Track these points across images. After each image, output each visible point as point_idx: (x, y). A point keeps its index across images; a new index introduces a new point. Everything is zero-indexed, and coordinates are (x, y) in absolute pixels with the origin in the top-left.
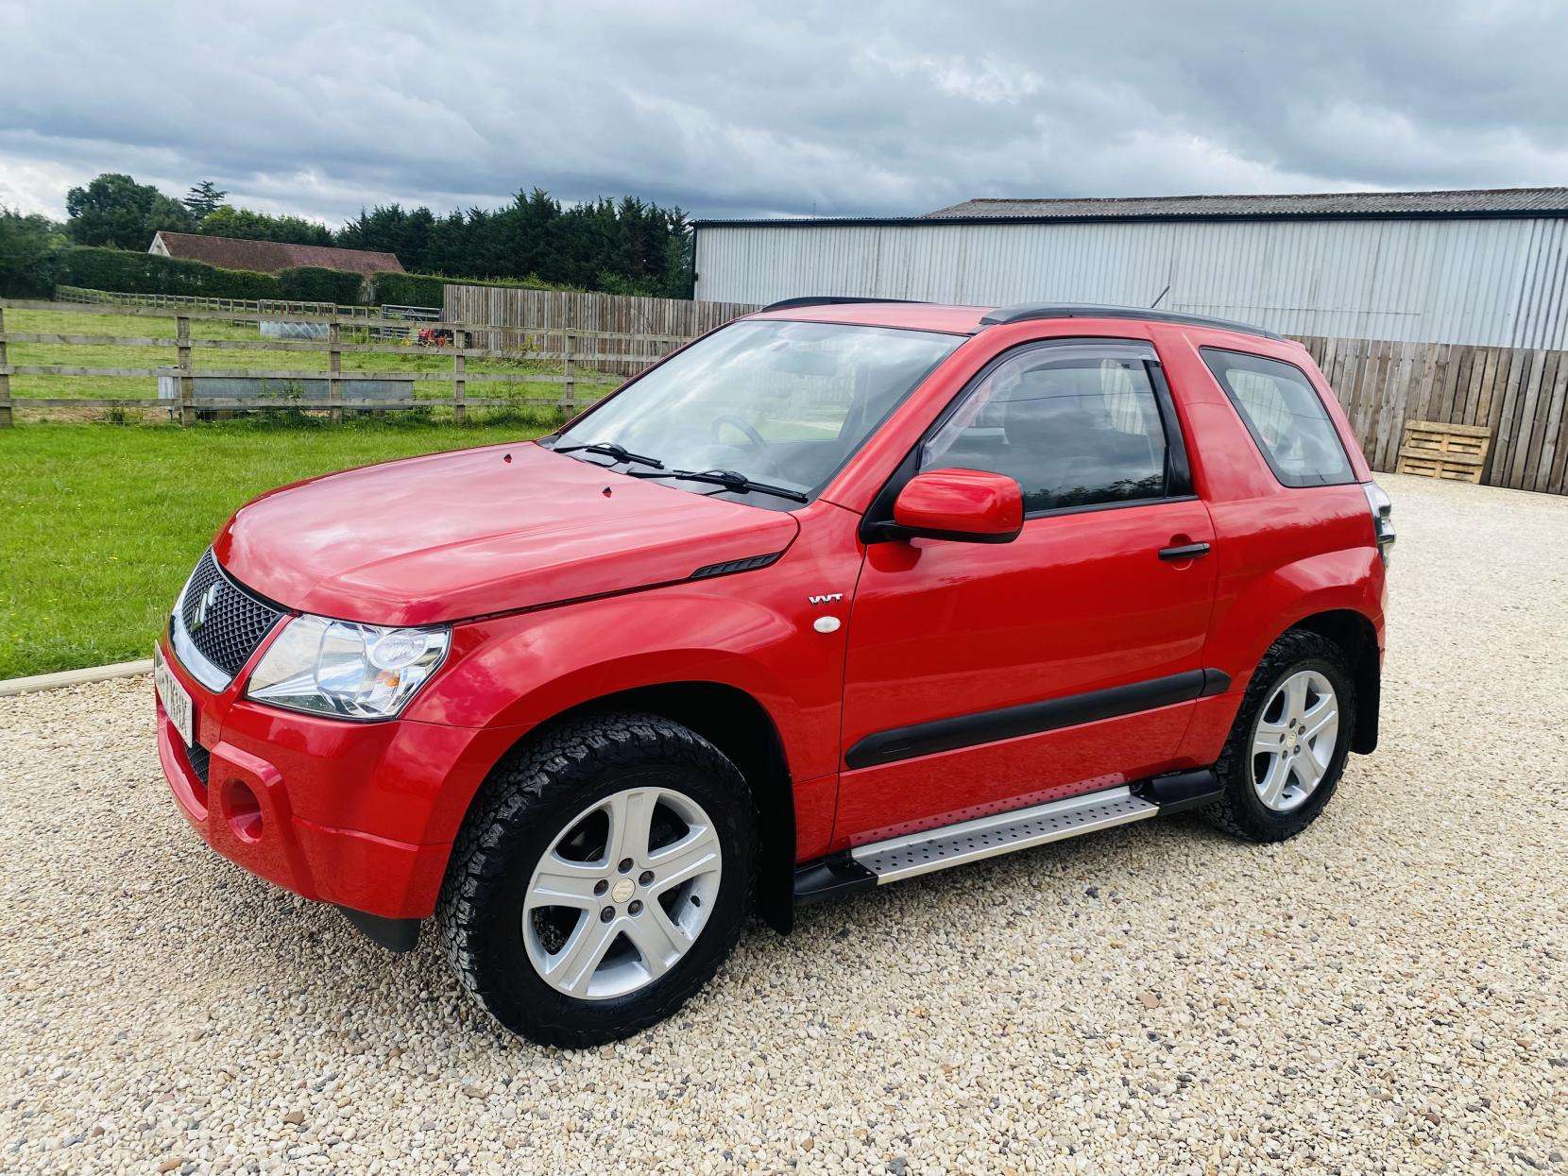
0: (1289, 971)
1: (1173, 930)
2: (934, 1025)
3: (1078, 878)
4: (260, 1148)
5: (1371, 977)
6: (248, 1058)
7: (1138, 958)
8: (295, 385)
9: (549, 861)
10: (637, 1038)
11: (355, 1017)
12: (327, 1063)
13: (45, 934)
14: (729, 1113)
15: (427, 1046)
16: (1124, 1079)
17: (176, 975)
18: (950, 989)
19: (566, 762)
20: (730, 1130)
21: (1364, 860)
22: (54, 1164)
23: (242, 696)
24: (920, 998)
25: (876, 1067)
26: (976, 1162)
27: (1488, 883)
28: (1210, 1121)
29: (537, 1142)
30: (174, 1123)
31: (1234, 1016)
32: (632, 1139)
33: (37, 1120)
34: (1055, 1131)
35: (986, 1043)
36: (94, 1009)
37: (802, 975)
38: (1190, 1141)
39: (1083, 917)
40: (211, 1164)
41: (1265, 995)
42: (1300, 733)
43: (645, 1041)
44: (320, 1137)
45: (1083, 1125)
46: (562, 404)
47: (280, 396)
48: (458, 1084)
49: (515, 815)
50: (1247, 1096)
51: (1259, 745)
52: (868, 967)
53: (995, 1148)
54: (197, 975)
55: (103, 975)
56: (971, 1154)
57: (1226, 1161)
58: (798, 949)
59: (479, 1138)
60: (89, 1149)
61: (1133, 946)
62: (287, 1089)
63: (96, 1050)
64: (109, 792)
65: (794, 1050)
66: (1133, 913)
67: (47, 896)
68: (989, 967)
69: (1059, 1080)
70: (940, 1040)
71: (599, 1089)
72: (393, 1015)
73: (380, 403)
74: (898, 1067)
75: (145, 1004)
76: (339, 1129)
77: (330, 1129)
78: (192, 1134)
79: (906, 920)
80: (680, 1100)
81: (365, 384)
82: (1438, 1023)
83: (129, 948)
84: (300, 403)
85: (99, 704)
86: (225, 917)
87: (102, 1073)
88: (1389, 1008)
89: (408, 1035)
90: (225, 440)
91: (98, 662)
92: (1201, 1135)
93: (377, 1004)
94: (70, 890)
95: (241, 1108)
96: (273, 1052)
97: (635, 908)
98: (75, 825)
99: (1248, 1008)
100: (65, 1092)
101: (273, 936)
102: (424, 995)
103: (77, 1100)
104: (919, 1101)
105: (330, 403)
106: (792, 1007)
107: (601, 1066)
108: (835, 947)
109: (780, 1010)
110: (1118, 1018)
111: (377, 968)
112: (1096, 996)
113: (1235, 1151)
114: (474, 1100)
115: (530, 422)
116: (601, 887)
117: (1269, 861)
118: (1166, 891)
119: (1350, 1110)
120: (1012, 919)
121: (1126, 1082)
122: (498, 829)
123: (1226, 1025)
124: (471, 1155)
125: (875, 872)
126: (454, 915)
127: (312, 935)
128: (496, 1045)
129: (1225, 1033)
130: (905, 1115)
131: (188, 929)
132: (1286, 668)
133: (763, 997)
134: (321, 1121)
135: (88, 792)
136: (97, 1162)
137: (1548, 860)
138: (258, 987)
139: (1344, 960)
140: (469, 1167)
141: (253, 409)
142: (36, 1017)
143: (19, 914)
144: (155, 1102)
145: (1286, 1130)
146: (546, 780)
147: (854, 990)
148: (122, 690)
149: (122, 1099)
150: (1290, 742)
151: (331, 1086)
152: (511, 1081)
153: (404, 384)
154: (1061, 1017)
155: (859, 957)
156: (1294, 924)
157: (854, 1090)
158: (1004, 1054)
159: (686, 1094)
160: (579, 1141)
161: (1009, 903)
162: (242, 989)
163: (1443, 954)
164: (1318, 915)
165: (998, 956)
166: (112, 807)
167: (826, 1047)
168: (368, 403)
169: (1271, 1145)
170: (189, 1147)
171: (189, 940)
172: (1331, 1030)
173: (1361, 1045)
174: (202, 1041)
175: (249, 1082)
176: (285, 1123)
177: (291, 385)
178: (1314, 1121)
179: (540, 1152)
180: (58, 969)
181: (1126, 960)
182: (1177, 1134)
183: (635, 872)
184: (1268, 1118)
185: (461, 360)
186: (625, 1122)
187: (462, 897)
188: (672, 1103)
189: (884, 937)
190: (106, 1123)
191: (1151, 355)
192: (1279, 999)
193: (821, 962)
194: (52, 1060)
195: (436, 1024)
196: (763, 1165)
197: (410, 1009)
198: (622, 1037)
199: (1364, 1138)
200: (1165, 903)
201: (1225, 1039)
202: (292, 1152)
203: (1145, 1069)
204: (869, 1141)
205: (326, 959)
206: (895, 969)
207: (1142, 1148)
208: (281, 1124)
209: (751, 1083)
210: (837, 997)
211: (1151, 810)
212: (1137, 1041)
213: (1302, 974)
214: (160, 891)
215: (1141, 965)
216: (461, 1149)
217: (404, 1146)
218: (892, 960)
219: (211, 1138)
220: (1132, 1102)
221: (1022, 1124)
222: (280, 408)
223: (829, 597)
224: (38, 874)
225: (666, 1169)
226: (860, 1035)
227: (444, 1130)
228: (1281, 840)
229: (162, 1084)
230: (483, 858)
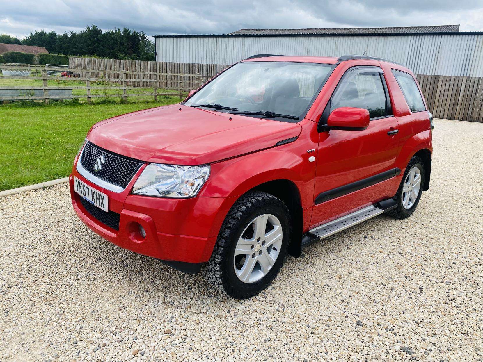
0: (431, 255)
1: (394, 246)
2: (345, 280)
3: (359, 233)
4: (162, 343)
5: (453, 254)
6: (141, 314)
7: (389, 255)
8: (31, 91)
9: (241, 240)
10: (260, 294)
11: (168, 297)
12: (168, 313)
13: (46, 281)
14: (301, 313)
15: (197, 304)
16: (405, 290)
17: (100, 290)
18: (343, 269)
19: (246, 208)
20: (305, 318)
21: (431, 221)
22: (94, 358)
23: (131, 193)
24: (336, 272)
25: (335, 294)
26: (379, 319)
27: (466, 225)
28: (435, 299)
29: (249, 330)
30: (128, 338)
31: (424, 269)
32: (277, 325)
33: (80, 344)
34: (396, 307)
35: (363, 284)
36: (79, 304)
37: (298, 269)
38: (433, 305)
39: (367, 244)
40: (148, 350)
41: (428, 262)
42: (412, 186)
43: (263, 294)
44: (180, 336)
45: (403, 305)
46: (123, 96)
47: (26, 95)
48: (214, 314)
49: (233, 226)
50: (440, 291)
51: (404, 190)
52: (316, 265)
53: (383, 314)
54: (107, 289)
55: (75, 293)
56: (377, 317)
57: (446, 310)
58: (292, 262)
59: (231, 331)
60: (104, 351)
61: (386, 251)
62: (160, 323)
63: (87, 318)
64: (40, 231)
65: (309, 292)
66: (380, 242)
67: (38, 268)
68: (350, 261)
69: (388, 293)
70: (349, 284)
71: (259, 311)
72: (180, 295)
73: (62, 97)
74: (341, 294)
75: (95, 300)
76: (185, 333)
77: (182, 334)
78: (137, 341)
79: (318, 250)
80: (284, 311)
81: (56, 91)
82: (477, 265)
83: (79, 283)
84: (34, 97)
85: (19, 202)
86: (106, 269)
87: (94, 325)
88: (462, 262)
89: (189, 301)
90: (10, 111)
91: (11, 188)
92: (435, 304)
93: (173, 292)
94: (47, 265)
95: (148, 331)
96: (149, 312)
97: (260, 253)
98: (35, 243)
99: (426, 266)
100: (84, 333)
101: (126, 274)
102: (186, 287)
103: (90, 335)
104: (353, 303)
105: (44, 97)
106: (301, 279)
107: (255, 303)
108: (303, 260)
109: (298, 281)
110: (394, 273)
111: (166, 281)
112: (384, 267)
113: (446, 307)
114: (222, 319)
115: (113, 103)
116: (252, 247)
117: (407, 224)
118: (385, 235)
119: (469, 292)
120: (348, 247)
121: (406, 291)
122: (228, 231)
123: (423, 272)
124: (231, 336)
125: (319, 236)
126: (214, 260)
127: (139, 272)
128: (218, 301)
129: (424, 274)
130: (352, 308)
131: (96, 274)
132: (412, 167)
133: (291, 277)
134: (177, 332)
135: (33, 232)
136: (110, 355)
137: (476, 218)
138: (130, 291)
139: (443, 250)
140: (233, 340)
141: (16, 100)
142: (59, 309)
143: (33, 275)
144: (118, 332)
145: (456, 299)
146: (241, 214)
147: (316, 272)
148: (24, 197)
149: (106, 333)
150: (410, 189)
151: (174, 320)
152: (230, 312)
153: (69, 91)
154: (379, 274)
155: (311, 262)
156: (424, 240)
157: (333, 302)
158: (369, 286)
159: (285, 309)
160: (261, 327)
161: (345, 242)
162: (125, 292)
163: (467, 246)
164: (428, 238)
165: (351, 258)
166: (45, 236)
167: (317, 290)
168: (58, 97)
169: (454, 304)
170: (138, 345)
171: (98, 278)
172: (451, 270)
173: (461, 273)
174: (122, 310)
175: (146, 322)
176: (166, 334)
177: (29, 91)
178: (461, 296)
179: (252, 333)
180: (58, 292)
181: (386, 256)
182: (429, 304)
183: (261, 241)
184: (449, 296)
185: (89, 82)
186: (272, 320)
187: (217, 254)
188: (282, 312)
189: (315, 255)
190: (105, 341)
191: (381, 71)
192: (433, 263)
193: (302, 265)
194: (73, 322)
195: (195, 296)
196: (320, 328)
197: (184, 292)
198: (256, 294)
199: (476, 299)
200: (387, 238)
201: (425, 276)
202: (173, 343)
203: (409, 287)
204: (347, 317)
205: (148, 280)
206: (324, 265)
207: (422, 309)
208: (165, 334)
209: (302, 304)
210: (312, 275)
211: (381, 211)
212: (402, 279)
213: (435, 255)
214: (79, 263)
215: (391, 257)
216: (227, 334)
217: (209, 336)
218: (322, 262)
219: (143, 342)
220: (411, 296)
221: (385, 306)
222: (27, 100)
223: (312, 150)
224: (32, 261)
225: (292, 333)
226: (325, 285)
227: (218, 330)
228: (407, 218)
229: (117, 326)
230: (224, 240)
